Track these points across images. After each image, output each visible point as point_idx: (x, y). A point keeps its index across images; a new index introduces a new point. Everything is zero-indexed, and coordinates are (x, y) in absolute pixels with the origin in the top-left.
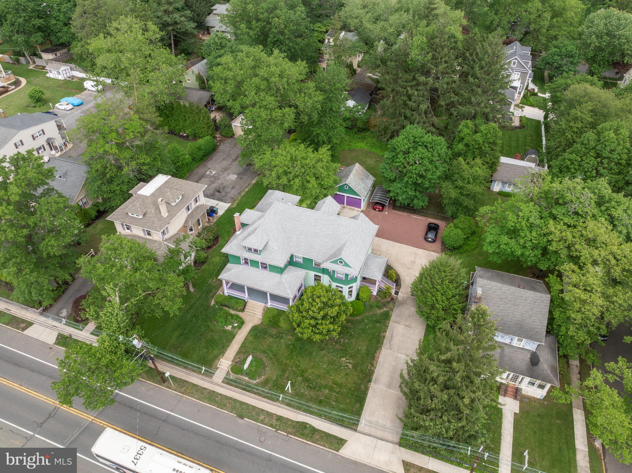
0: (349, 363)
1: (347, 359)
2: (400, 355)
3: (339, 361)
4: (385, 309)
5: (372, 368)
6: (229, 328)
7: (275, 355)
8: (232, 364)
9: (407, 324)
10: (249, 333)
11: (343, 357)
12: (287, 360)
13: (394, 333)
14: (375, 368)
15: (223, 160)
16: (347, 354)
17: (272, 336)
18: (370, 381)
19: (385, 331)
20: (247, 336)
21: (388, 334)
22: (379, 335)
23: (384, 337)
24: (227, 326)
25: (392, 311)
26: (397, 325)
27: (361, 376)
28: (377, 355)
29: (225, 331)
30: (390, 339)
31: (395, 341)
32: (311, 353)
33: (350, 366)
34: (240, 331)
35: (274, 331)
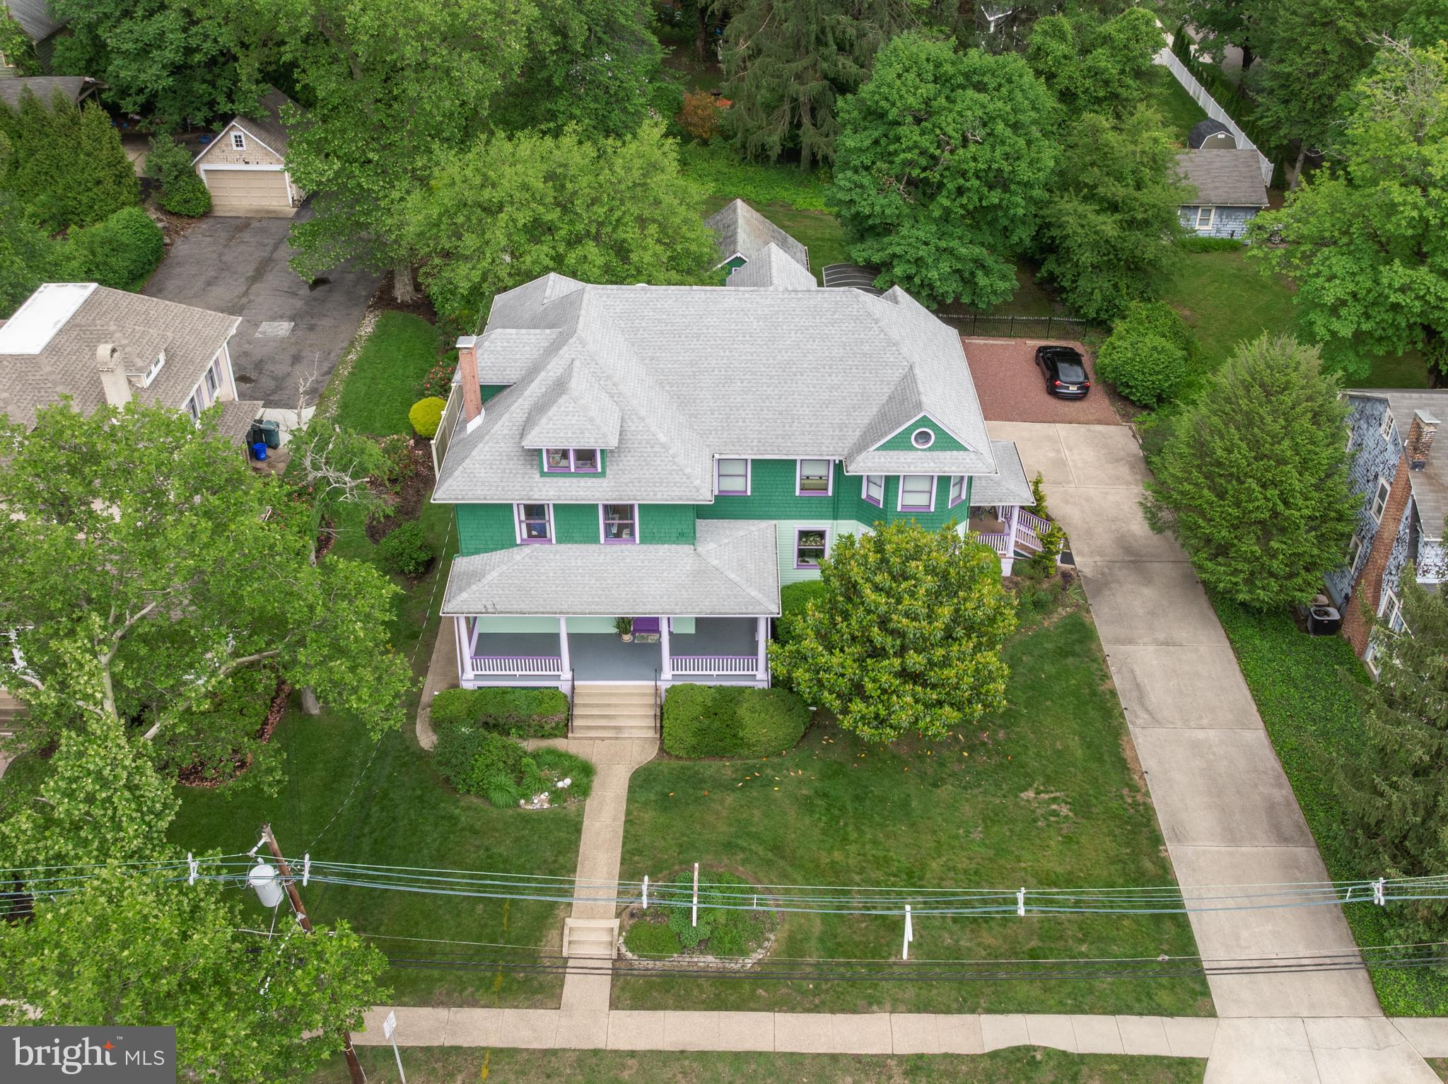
0: (1054, 800)
1: (1038, 793)
2: (1201, 735)
3: (1016, 805)
4: (1062, 612)
5: (1139, 798)
6: (540, 801)
7: (777, 849)
8: (621, 928)
9: (1161, 636)
10: (630, 800)
11: (1025, 789)
12: (830, 851)
13: (1138, 673)
14: (1147, 794)
15: (209, 283)
16: (1027, 775)
17: (729, 787)
18: (1157, 840)
19: (1106, 676)
20: (628, 813)
21: (1118, 681)
22: (1094, 693)
23: (1113, 693)
24: (529, 801)
25: (1088, 611)
26: (1128, 648)
27: (1117, 832)
28: (1128, 754)
29: (529, 820)
30: (1135, 694)
31: (1158, 693)
32: (905, 804)
33: (1065, 810)
34: (590, 804)
35: (726, 768)
